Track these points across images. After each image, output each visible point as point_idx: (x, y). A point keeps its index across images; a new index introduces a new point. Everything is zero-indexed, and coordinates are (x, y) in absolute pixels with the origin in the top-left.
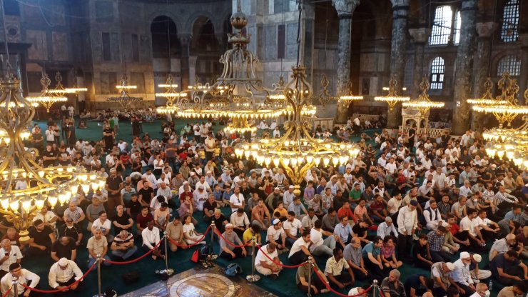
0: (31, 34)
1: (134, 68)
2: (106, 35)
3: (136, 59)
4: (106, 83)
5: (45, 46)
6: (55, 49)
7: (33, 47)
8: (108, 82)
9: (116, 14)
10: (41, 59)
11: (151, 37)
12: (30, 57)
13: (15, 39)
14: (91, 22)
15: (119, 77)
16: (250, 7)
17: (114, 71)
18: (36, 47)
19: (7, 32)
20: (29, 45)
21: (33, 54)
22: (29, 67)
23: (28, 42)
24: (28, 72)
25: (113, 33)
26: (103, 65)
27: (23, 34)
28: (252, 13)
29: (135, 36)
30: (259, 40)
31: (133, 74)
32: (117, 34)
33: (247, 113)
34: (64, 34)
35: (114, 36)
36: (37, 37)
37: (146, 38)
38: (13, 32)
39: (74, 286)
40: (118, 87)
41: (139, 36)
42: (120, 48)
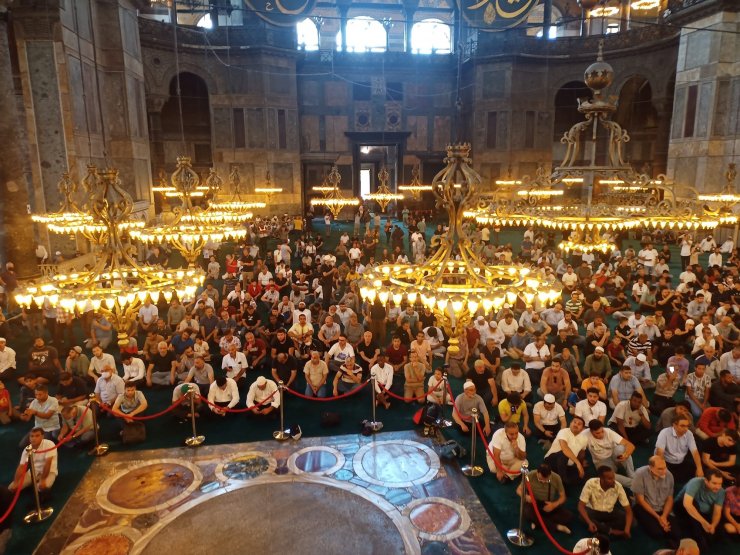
0: (412, 120)
1: (526, 157)
2: (493, 115)
3: (529, 144)
4: (486, 177)
5: (425, 133)
6: (436, 136)
7: (412, 136)
8: (489, 176)
9: (509, 84)
10: (419, 150)
11: (553, 112)
12: (408, 149)
13: (395, 129)
14: (477, 99)
15: (504, 169)
16: (708, 50)
17: (498, 162)
18: (416, 136)
19: (388, 120)
20: (409, 134)
21: (413, 144)
22: (407, 160)
23: (408, 130)
24: (406, 166)
25: (501, 112)
26: (486, 154)
27: (404, 120)
28: (710, 61)
29: (531, 114)
30: (719, 103)
31: (522, 164)
32: (506, 112)
33: (568, 221)
34: (448, 118)
35: (503, 115)
36: (419, 124)
37: (546, 116)
38: (394, 120)
39: (266, 411)
40: (498, 182)
41: (537, 112)
42: (509, 131)
